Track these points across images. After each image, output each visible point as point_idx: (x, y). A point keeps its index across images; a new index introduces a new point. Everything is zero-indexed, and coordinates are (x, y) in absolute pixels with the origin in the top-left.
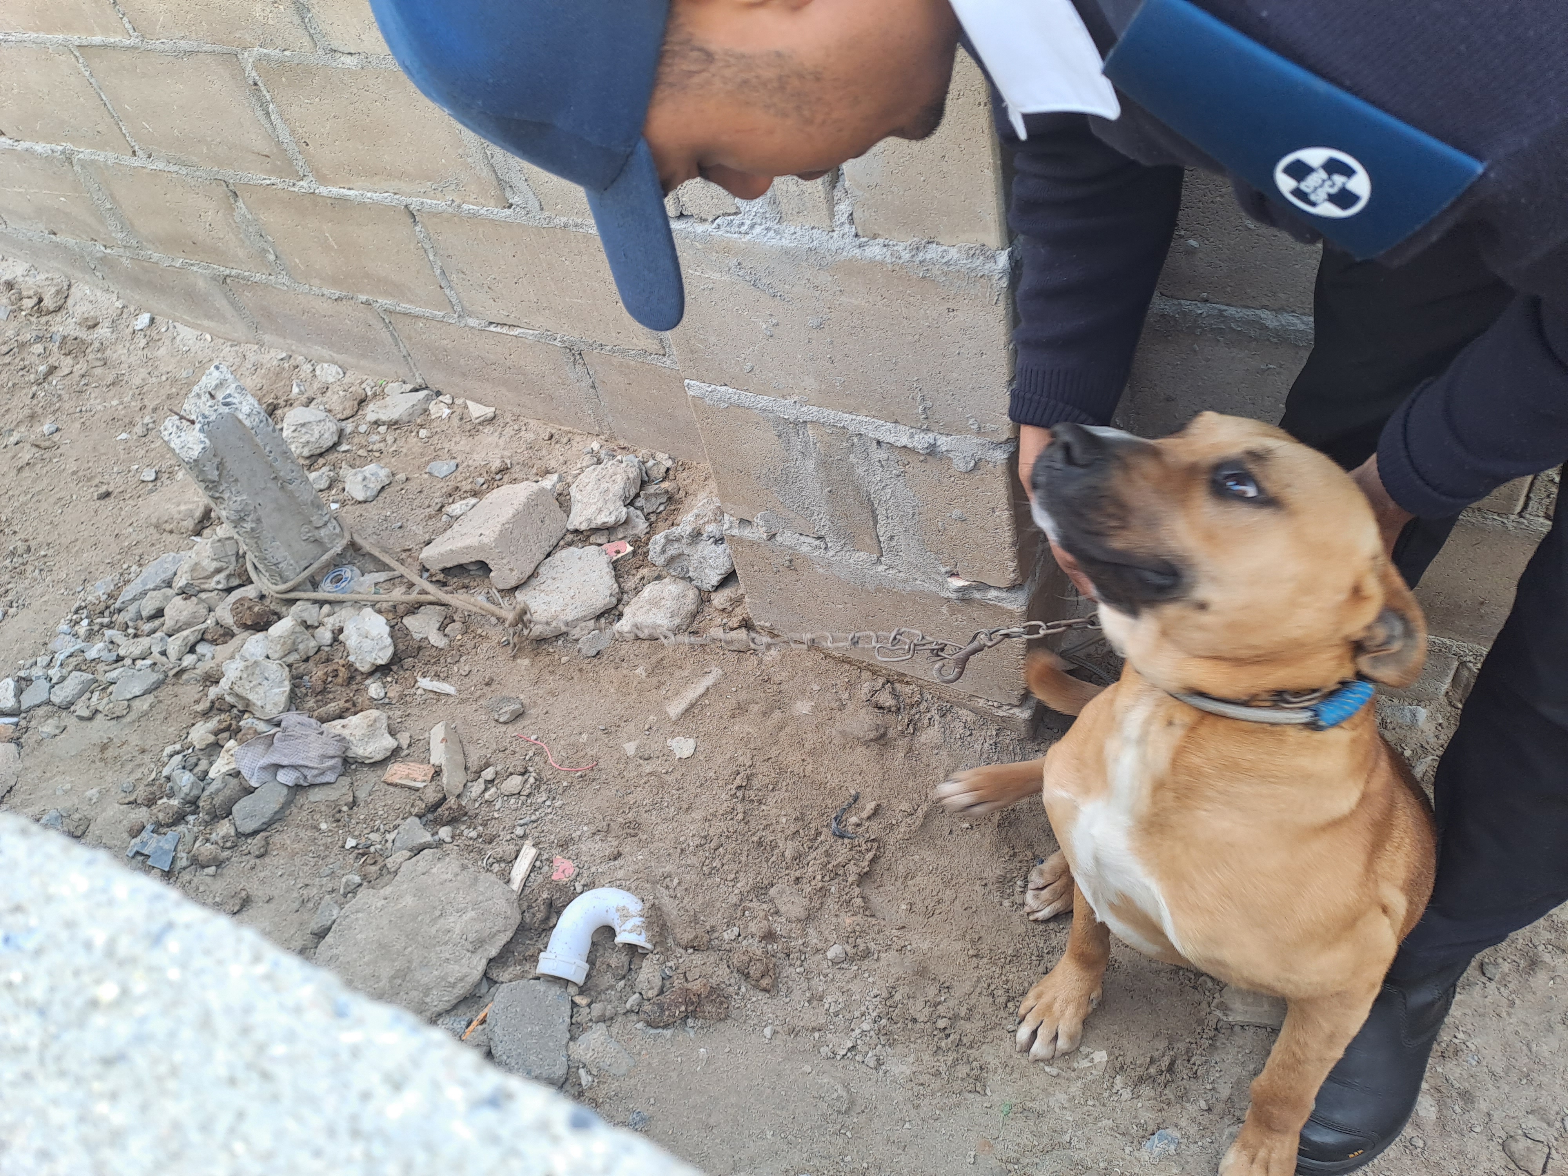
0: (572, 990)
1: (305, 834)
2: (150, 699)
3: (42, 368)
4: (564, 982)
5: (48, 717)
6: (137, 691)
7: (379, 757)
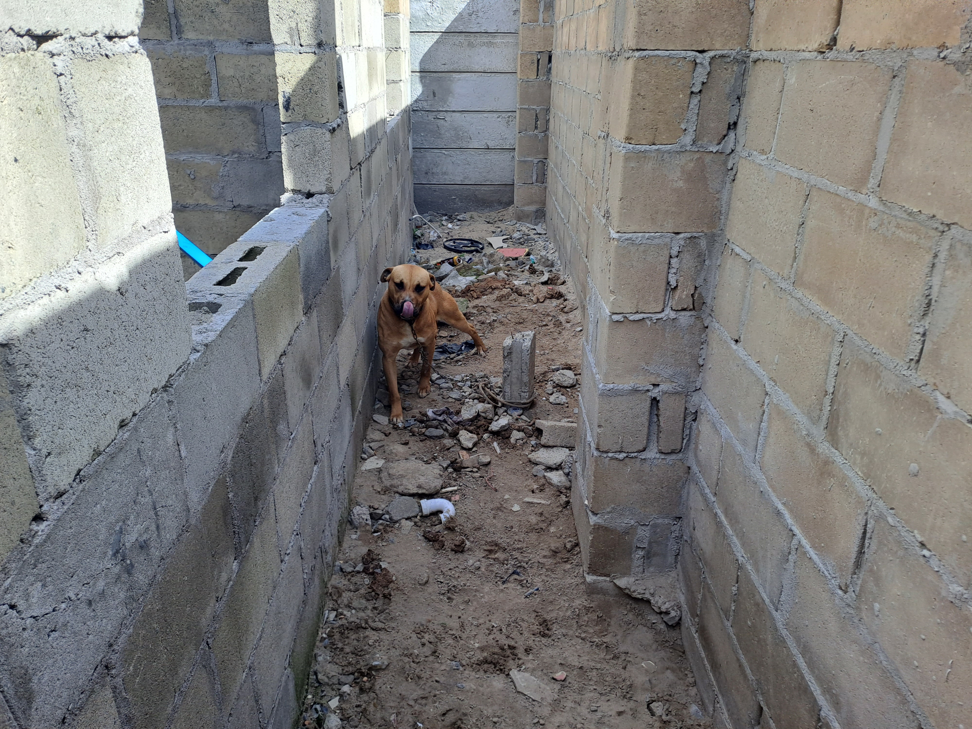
0: (420, 514)
1: (433, 446)
2: (454, 400)
3: (544, 323)
4: (421, 511)
5: (436, 388)
6: (453, 397)
7: (464, 446)
